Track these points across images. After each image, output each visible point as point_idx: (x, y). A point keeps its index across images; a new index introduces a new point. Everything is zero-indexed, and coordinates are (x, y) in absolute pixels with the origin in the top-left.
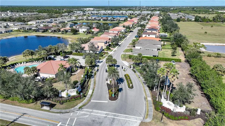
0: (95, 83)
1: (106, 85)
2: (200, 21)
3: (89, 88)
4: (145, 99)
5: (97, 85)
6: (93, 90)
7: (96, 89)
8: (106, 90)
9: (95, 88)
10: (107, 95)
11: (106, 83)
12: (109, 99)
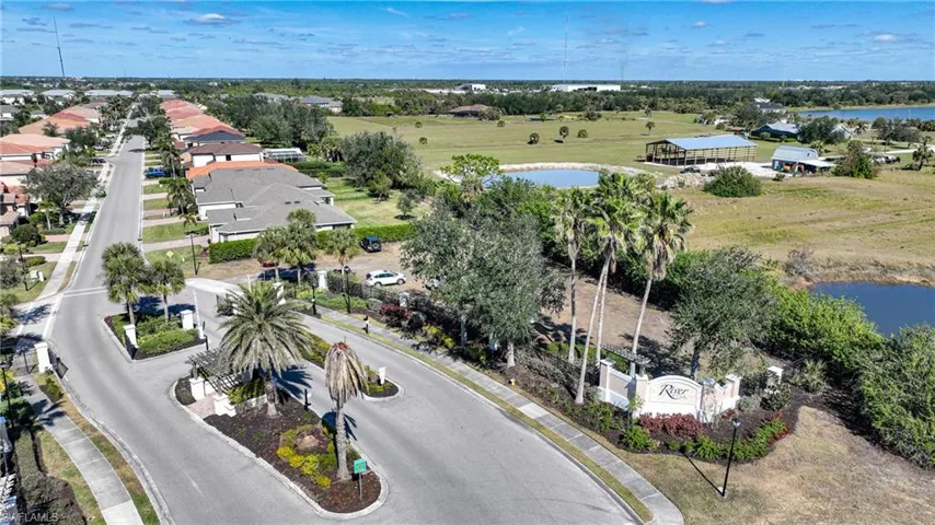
0: (101, 444)
1: (211, 434)
2: (365, 115)
3: (80, 498)
4: (516, 417)
5: (133, 456)
6: (141, 501)
7: (149, 483)
8: (246, 462)
9: (134, 479)
10: (283, 491)
11: (198, 419)
12: (329, 508)
